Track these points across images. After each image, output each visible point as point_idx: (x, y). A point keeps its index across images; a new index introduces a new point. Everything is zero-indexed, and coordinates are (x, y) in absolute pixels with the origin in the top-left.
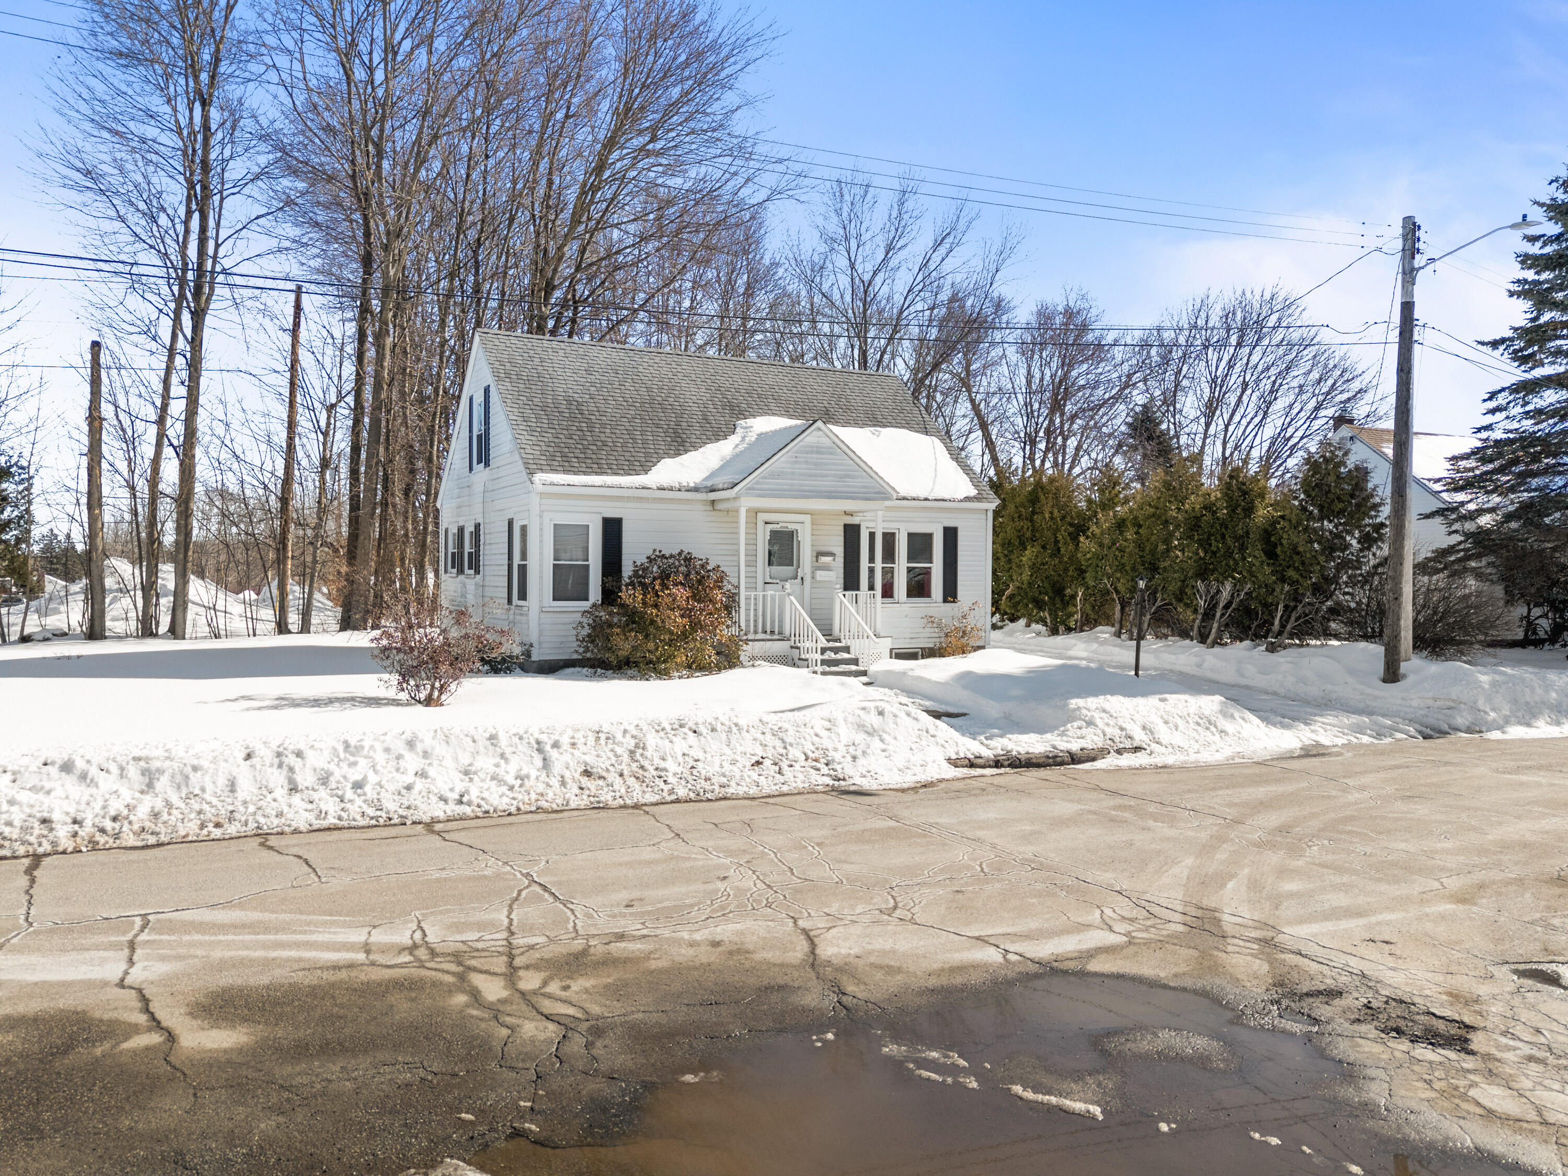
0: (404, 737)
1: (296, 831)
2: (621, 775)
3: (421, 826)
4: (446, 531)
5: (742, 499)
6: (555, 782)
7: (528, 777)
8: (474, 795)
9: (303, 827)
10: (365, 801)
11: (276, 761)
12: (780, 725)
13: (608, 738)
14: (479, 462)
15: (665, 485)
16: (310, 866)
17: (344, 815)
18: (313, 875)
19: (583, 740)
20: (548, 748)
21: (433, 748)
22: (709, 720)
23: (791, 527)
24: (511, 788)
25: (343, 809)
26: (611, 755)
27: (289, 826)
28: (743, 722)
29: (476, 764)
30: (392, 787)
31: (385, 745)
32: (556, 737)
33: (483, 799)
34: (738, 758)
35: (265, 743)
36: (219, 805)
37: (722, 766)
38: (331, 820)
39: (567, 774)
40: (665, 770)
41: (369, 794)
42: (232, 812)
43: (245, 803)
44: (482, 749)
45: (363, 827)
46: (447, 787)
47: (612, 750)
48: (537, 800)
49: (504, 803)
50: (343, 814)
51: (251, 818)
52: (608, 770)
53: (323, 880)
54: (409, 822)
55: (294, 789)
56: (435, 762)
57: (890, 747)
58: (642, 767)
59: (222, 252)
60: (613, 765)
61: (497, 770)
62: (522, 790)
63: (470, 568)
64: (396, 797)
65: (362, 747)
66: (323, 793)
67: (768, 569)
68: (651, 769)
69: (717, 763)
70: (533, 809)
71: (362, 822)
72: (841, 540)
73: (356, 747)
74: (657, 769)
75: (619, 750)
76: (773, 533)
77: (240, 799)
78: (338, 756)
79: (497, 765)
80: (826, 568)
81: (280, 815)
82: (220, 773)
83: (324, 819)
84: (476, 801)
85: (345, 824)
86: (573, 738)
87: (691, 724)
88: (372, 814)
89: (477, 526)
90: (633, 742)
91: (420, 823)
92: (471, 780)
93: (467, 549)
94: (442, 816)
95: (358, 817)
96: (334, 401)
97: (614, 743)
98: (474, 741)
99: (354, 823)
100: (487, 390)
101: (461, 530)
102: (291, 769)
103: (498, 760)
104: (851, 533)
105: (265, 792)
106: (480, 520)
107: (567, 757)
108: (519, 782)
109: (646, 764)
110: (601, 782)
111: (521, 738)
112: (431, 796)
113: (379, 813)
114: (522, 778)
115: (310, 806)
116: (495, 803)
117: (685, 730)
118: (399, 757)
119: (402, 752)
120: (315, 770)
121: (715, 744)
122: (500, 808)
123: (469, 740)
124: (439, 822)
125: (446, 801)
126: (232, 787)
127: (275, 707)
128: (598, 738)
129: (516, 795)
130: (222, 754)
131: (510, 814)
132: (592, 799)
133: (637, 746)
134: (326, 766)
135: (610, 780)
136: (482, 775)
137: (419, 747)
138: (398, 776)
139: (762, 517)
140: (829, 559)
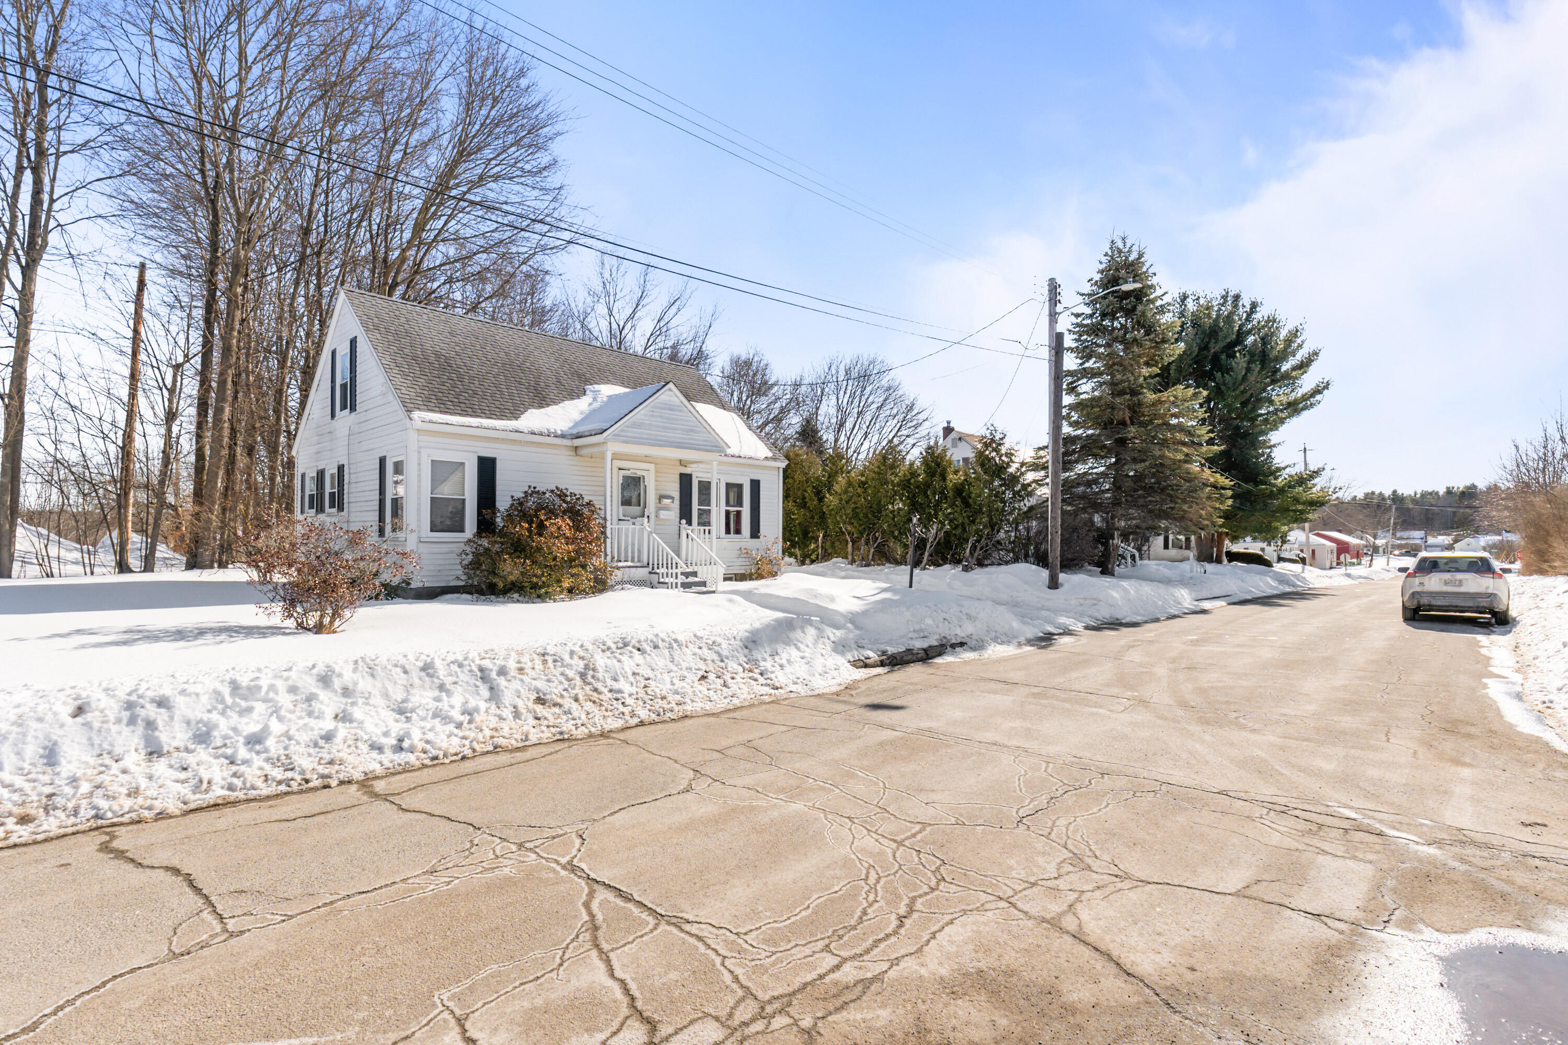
0: (315, 671)
1: (162, 816)
2: (576, 700)
3: (353, 788)
4: (303, 476)
5: (609, 444)
6: (507, 713)
7: (477, 710)
8: (416, 737)
9: (173, 807)
10: (267, 760)
11: (126, 715)
12: (713, 639)
13: (555, 661)
14: (344, 407)
15: (536, 431)
16: (198, 891)
17: (238, 782)
18: (207, 915)
19: (530, 664)
20: (494, 675)
21: (356, 684)
22: (650, 637)
23: (639, 473)
24: (459, 726)
25: (235, 775)
26: (562, 679)
27: (150, 808)
28: (681, 638)
29: (413, 699)
30: (304, 737)
31: (290, 682)
32: (500, 662)
33: (428, 742)
34: (686, 674)
35: (106, 690)
36: (27, 787)
37: (673, 684)
38: (218, 792)
39: (521, 704)
40: (620, 691)
41: (273, 750)
42: (50, 796)
43: (74, 781)
44: (417, 681)
45: (268, 798)
46: (379, 731)
47: (562, 674)
48: (492, 737)
49: (454, 745)
50: (235, 781)
51: (84, 803)
52: (562, 696)
53: (231, 925)
54: (334, 783)
55: (154, 752)
56: (360, 701)
57: (806, 654)
58: (596, 690)
59: (56, 206)
60: (565, 690)
61: (440, 705)
62: (473, 726)
63: (332, 506)
64: (312, 751)
65: (259, 688)
66: (202, 754)
67: (621, 508)
68: (605, 690)
69: (668, 680)
70: (491, 748)
71: (265, 791)
72: (676, 486)
73: (249, 688)
74: (611, 691)
75: (570, 674)
76: (625, 478)
77: (64, 774)
78: (223, 701)
79: (438, 699)
80: (666, 508)
81: (134, 792)
82: (29, 738)
83: (206, 791)
84: (420, 745)
85: (240, 795)
86: (519, 662)
87: (634, 642)
88: (279, 777)
89: (341, 468)
90: (581, 664)
91: (349, 782)
92: (408, 719)
93: (328, 489)
94: (379, 770)
95: (260, 783)
96: (180, 359)
97: (563, 666)
98: (406, 672)
99: (253, 793)
100: (353, 342)
101: (321, 474)
102: (150, 725)
103: (436, 693)
104: (685, 480)
105: (107, 760)
106: (345, 462)
107: (516, 685)
108: (468, 717)
109: (599, 685)
110: (556, 710)
111: (460, 666)
112: (359, 744)
113: (289, 774)
114: (469, 713)
115: (183, 775)
116: (444, 745)
117: (630, 648)
118: (310, 699)
119: (314, 690)
120: (188, 723)
121: (660, 660)
122: (452, 751)
123: (399, 670)
124: (377, 778)
125: (380, 749)
126: (51, 756)
127: (125, 643)
128: (545, 662)
129: (467, 733)
130: (33, 709)
131: (464, 758)
132: (553, 730)
133: (587, 667)
134: (205, 717)
135: (566, 707)
136: (422, 713)
137: (337, 684)
138: (312, 722)
139: (616, 464)
140: (669, 501)
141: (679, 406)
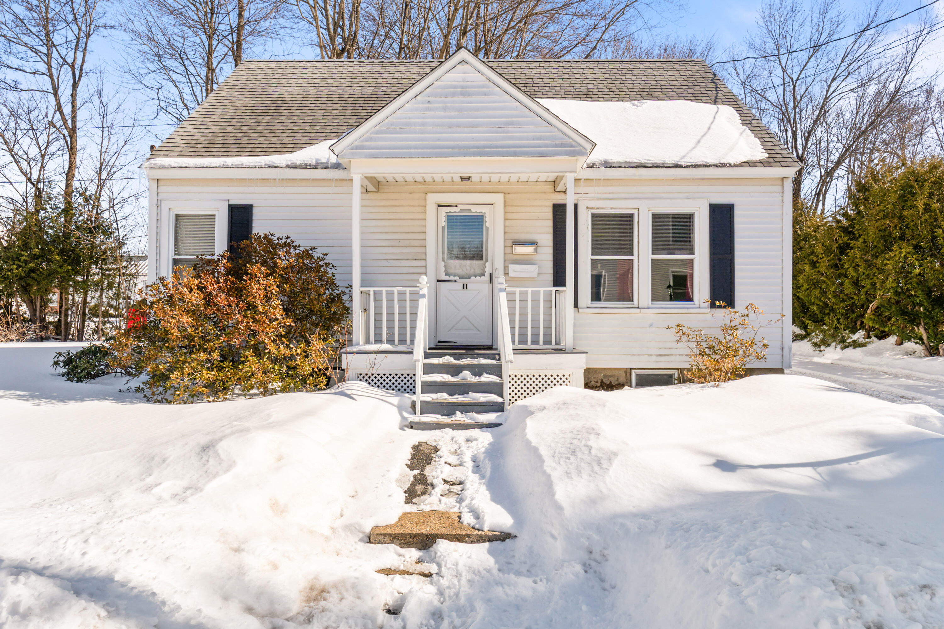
23: (476, 210)
67: (442, 264)
72: (548, 226)
76: (451, 219)
80: (526, 261)
139: (434, 198)
140: (529, 249)
141: (484, 86)
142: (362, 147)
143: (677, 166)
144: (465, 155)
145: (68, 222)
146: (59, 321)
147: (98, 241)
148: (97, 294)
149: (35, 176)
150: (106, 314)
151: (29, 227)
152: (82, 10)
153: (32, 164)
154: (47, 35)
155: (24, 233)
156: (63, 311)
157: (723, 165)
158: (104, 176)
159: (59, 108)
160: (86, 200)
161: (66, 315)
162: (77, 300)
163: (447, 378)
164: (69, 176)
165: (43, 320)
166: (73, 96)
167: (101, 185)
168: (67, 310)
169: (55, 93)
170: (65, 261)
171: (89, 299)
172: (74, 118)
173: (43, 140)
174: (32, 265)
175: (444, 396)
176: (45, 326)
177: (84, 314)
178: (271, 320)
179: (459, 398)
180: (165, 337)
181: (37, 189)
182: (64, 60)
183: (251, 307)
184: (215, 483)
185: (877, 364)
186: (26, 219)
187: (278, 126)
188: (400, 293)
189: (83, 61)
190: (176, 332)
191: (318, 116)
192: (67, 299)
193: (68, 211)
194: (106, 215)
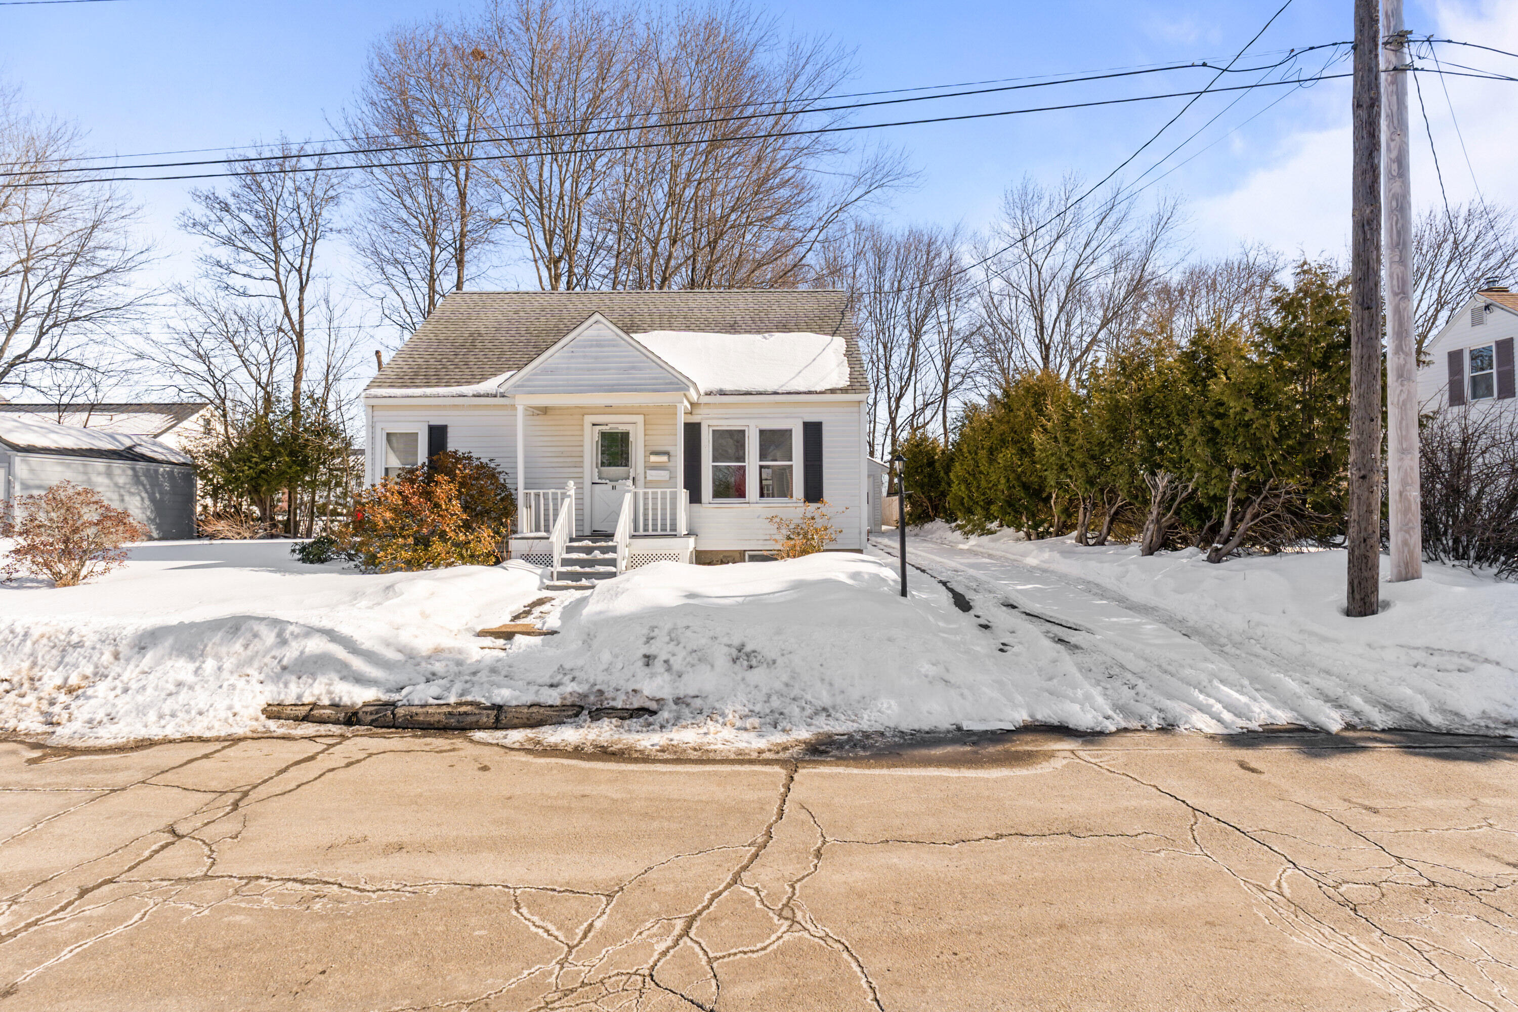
23: (622, 428)
67: (598, 470)
76: (603, 434)
80: (664, 467)
104: (692, 432)
139: (589, 419)
140: (664, 459)
141: (613, 340)
142: (522, 386)
143: (775, 393)
144: (599, 391)
145: (296, 424)
146: (289, 519)
147: (326, 443)
148: (325, 494)
149: (264, 380)
150: (335, 513)
151: (258, 429)
152: (308, 216)
153: (262, 368)
154: (275, 242)
155: (254, 435)
156: (291, 512)
157: (810, 393)
158: (331, 377)
159: (287, 313)
160: (314, 404)
161: (295, 514)
162: (306, 499)
163: (583, 556)
164: (297, 378)
165: (272, 519)
166: (301, 300)
167: (327, 388)
168: (295, 509)
169: (283, 298)
170: (294, 462)
171: (317, 498)
172: (301, 323)
173: (271, 345)
174: (262, 466)
175: (577, 569)
176: (274, 525)
177: (313, 512)
178: (452, 515)
179: (587, 570)
180: (374, 528)
181: (267, 393)
182: (292, 265)
183: (437, 505)
184: (390, 602)
185: (992, 549)
186: (256, 421)
187: (472, 358)
188: (553, 494)
189: (310, 266)
190: (381, 524)
191: (506, 348)
192: (296, 499)
193: (295, 413)
194: (333, 417)
